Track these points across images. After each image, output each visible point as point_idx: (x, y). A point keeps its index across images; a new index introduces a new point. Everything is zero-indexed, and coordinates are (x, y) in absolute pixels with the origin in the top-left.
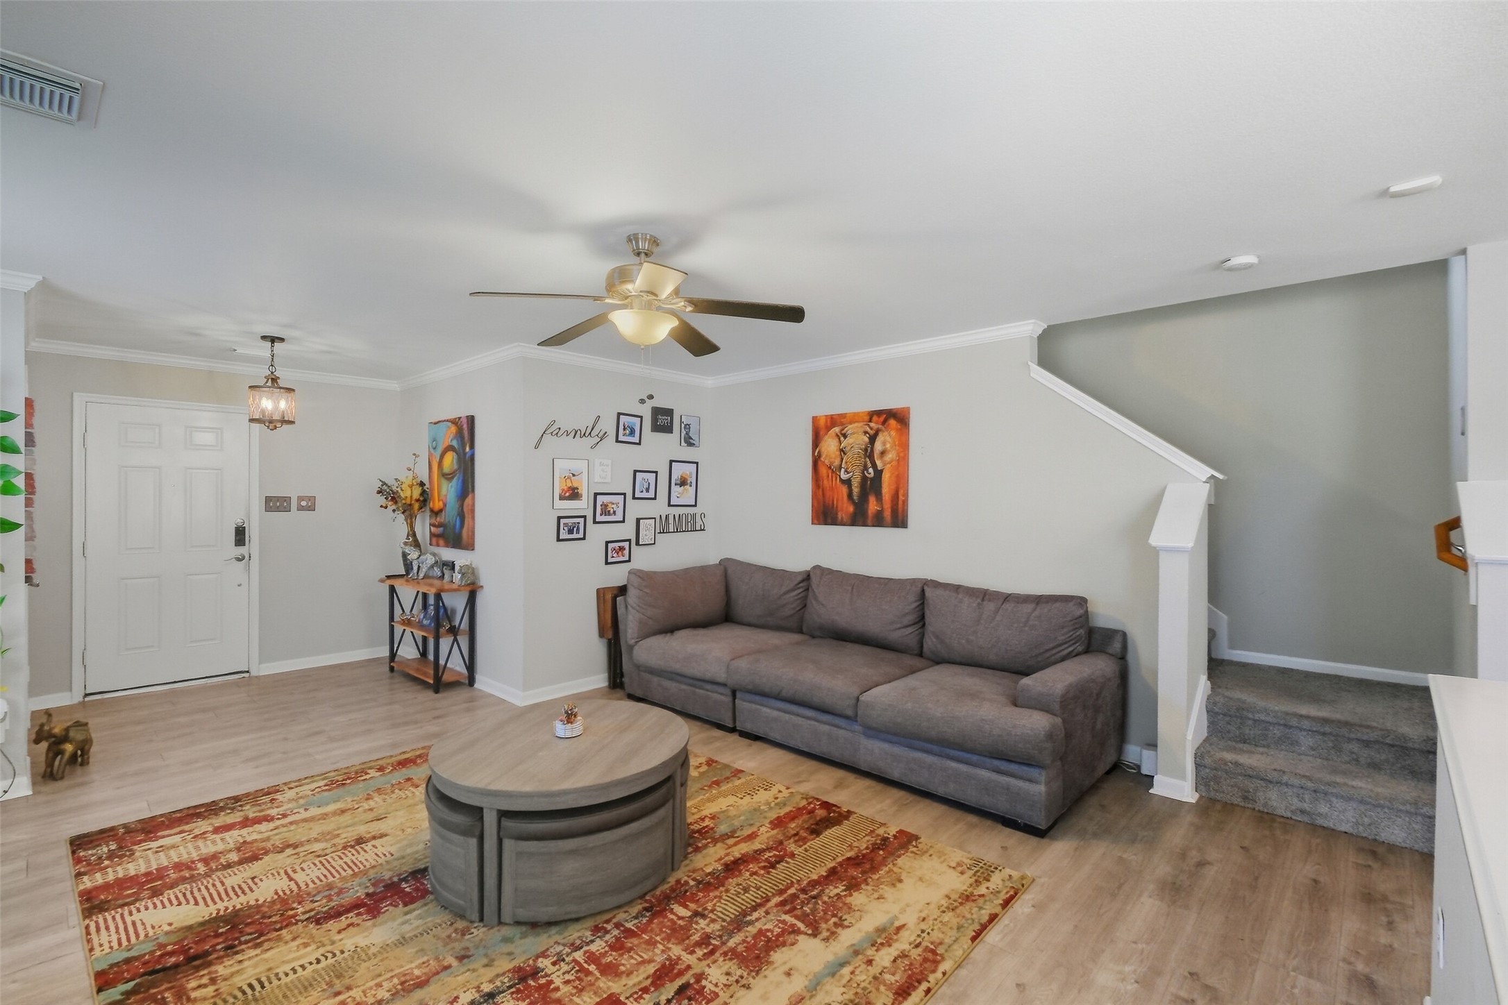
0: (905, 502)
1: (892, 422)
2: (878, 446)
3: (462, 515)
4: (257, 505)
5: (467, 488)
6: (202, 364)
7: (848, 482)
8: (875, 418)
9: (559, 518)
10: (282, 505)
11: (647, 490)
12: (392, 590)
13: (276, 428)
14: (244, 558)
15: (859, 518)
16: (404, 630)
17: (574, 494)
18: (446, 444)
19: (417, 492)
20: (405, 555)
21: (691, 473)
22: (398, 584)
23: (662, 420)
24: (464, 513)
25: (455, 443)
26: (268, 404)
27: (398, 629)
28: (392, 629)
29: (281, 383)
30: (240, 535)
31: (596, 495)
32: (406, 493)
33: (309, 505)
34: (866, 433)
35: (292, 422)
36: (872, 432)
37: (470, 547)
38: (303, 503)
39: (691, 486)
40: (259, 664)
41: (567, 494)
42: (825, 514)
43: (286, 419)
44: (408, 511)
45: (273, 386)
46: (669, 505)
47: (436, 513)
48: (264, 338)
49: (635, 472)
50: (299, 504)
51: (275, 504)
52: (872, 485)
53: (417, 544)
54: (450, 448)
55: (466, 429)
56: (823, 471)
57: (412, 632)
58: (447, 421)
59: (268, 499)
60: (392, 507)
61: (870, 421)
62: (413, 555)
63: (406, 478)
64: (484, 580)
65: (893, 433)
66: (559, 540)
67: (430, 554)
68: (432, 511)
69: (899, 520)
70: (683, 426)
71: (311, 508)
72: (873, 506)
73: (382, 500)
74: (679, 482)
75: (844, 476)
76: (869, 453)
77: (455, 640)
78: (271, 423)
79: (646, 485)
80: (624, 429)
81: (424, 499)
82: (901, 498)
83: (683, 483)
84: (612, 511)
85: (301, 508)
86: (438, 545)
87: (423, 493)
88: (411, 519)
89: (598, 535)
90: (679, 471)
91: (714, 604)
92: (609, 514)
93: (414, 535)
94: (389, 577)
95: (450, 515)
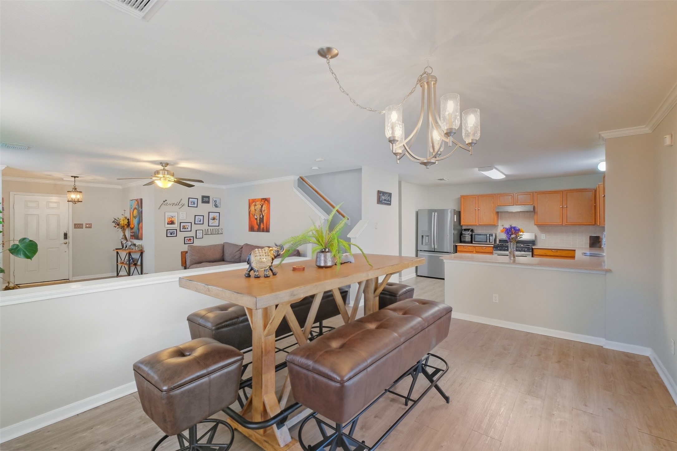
0: (269, 225)
1: (266, 202)
2: (263, 209)
3: (139, 229)
4: (71, 226)
5: (140, 221)
6: (52, 182)
7: (256, 219)
8: (262, 200)
9: (167, 230)
10: (80, 226)
11: (200, 221)
12: (117, 253)
13: (76, 203)
14: (67, 243)
15: (259, 230)
16: (122, 266)
17: (172, 223)
18: (134, 207)
19: (126, 222)
20: (122, 242)
21: (217, 216)
22: (119, 251)
23: (205, 199)
24: (140, 228)
25: (137, 207)
26: (73, 196)
27: (120, 266)
28: (117, 265)
29: (78, 190)
30: (66, 236)
31: (180, 223)
32: (122, 223)
33: (89, 226)
34: (261, 205)
35: (82, 202)
36: (262, 204)
37: (141, 239)
38: (87, 226)
39: (217, 220)
40: (72, 277)
41: (170, 223)
42: (252, 229)
43: (79, 201)
44: (123, 228)
45: (75, 191)
46: (209, 226)
47: (132, 229)
48: (72, 177)
49: (195, 216)
50: (86, 226)
51: (78, 226)
52: (262, 220)
53: (126, 239)
54: (135, 208)
55: (140, 202)
56: (251, 215)
57: (124, 266)
58: (135, 200)
59: (75, 225)
60: (118, 227)
61: (261, 201)
62: (124, 242)
63: (122, 218)
64: (145, 250)
65: (266, 205)
66: (167, 236)
67: (130, 242)
68: (131, 228)
69: (268, 230)
70: (214, 201)
71: (90, 227)
72: (262, 226)
73: (114, 224)
74: (212, 219)
75: (256, 217)
76: (261, 211)
77: (136, 267)
78: (74, 202)
79: (199, 220)
80: (191, 203)
81: (128, 225)
82: (268, 224)
83: (214, 219)
84: (186, 228)
85: (86, 227)
86: (132, 239)
87: (128, 222)
88: (124, 230)
89: (181, 235)
90: (212, 215)
91: (218, 256)
92: (185, 229)
93: (125, 235)
94: (116, 249)
95: (135, 229)
